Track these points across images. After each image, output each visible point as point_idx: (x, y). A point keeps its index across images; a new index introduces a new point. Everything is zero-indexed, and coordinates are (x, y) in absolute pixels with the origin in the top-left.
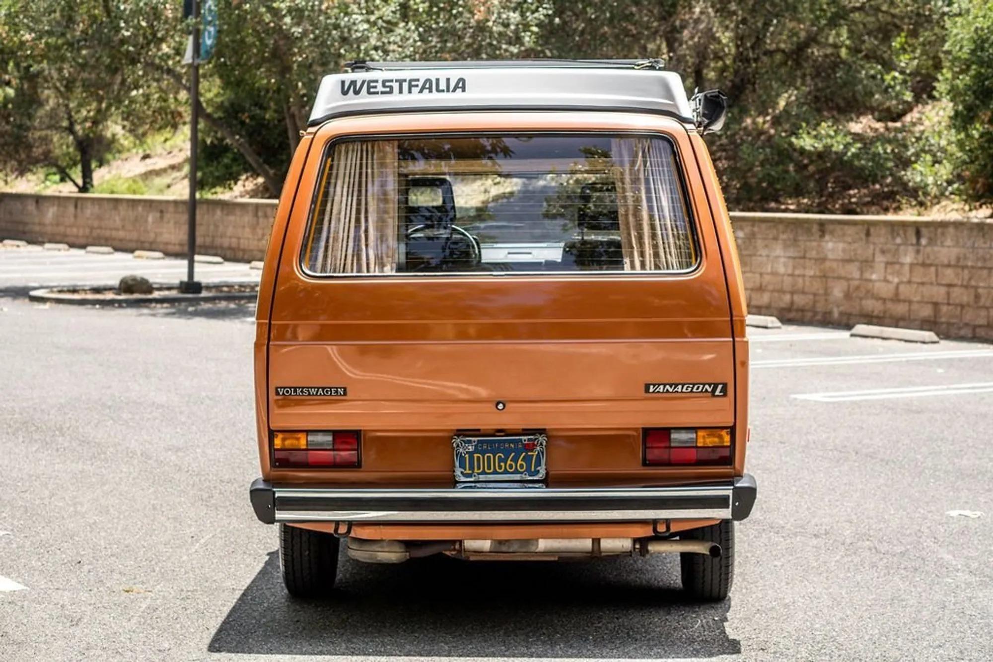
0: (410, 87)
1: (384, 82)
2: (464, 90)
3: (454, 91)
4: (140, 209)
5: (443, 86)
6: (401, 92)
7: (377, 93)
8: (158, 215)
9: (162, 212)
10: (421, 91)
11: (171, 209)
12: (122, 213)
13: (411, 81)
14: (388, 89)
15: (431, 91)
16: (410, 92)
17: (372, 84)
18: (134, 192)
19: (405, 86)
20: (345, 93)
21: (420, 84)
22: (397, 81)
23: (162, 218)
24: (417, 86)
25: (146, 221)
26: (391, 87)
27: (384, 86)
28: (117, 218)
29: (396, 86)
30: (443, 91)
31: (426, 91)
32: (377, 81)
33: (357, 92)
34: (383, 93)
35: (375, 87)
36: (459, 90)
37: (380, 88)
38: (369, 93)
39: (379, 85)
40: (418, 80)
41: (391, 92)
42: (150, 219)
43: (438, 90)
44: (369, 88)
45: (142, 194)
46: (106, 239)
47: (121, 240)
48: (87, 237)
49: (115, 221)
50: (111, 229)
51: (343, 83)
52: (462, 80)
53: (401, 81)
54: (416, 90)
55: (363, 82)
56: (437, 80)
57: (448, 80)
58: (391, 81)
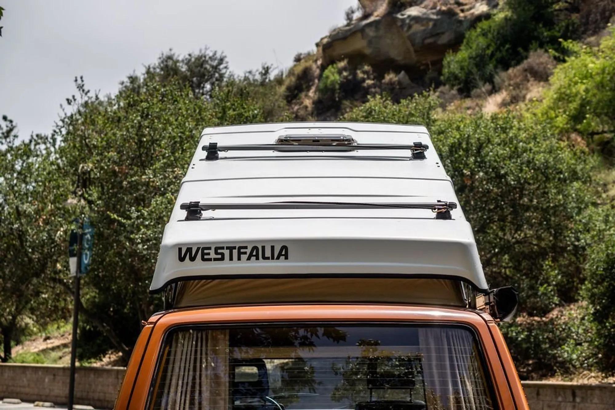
0: (240, 254)
1: (216, 249)
2: (286, 258)
3: (278, 258)
4: (40, 373)
5: (268, 254)
6: (231, 259)
7: (210, 260)
8: (52, 377)
9: (54, 375)
10: (249, 259)
11: (61, 373)
12: (29, 376)
13: (240, 248)
14: (220, 256)
15: (257, 259)
16: (239, 259)
17: (206, 251)
18: (37, 362)
19: (235, 252)
20: (182, 259)
21: (248, 251)
22: (227, 248)
23: (54, 379)
24: (245, 253)
25: (44, 381)
26: (223, 254)
27: (216, 253)
28: (25, 379)
29: (227, 252)
30: (268, 258)
31: (253, 258)
32: (210, 248)
33: (192, 259)
34: (215, 259)
35: (209, 254)
36: (282, 258)
37: (213, 255)
38: (203, 259)
39: (212, 252)
40: (246, 248)
41: (222, 259)
42: (47, 380)
43: (264, 258)
44: (203, 254)
45: (43, 363)
46: (17, 393)
47: (27, 394)
48: (4, 392)
49: (23, 381)
50: (20, 387)
51: (180, 250)
52: (284, 248)
53: (231, 249)
54: (244, 257)
55: (198, 249)
56: (263, 248)
57: (273, 248)
58: (223, 248)
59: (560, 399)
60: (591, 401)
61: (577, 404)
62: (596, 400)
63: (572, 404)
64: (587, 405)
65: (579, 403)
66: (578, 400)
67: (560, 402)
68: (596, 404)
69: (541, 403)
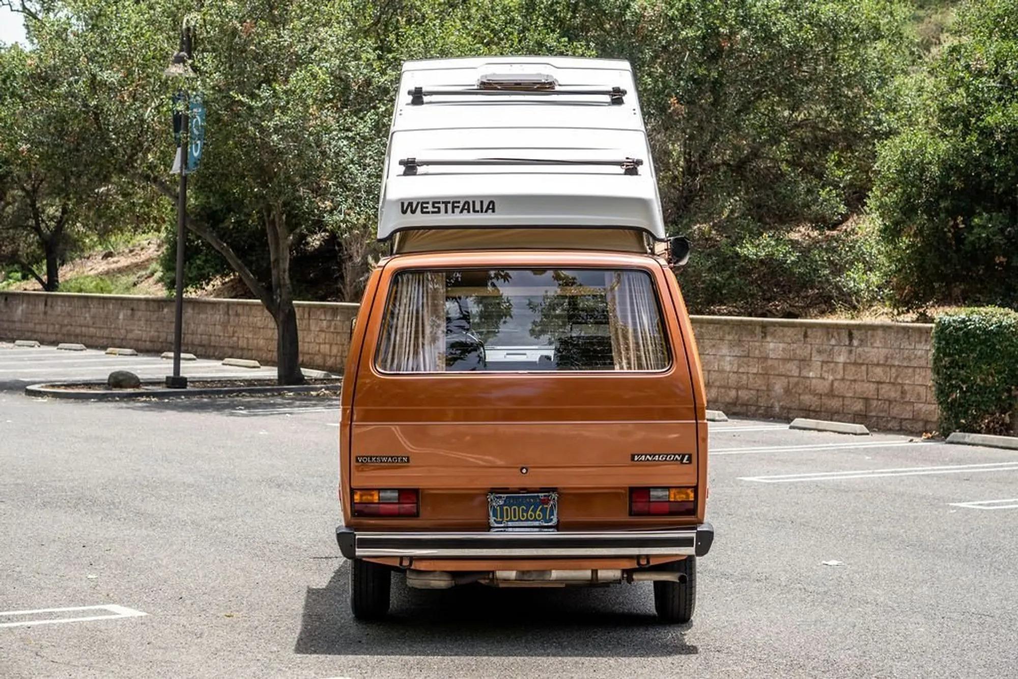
0: (453, 207)
1: (434, 203)
2: (493, 211)
3: (486, 211)
4: (111, 306)
5: (478, 208)
6: (446, 212)
7: (428, 212)
8: (129, 312)
9: (132, 309)
10: (461, 212)
11: (143, 306)
12: (93, 310)
13: (453, 203)
14: (436, 210)
15: (469, 212)
16: (453, 212)
17: (425, 205)
18: (102, 290)
19: (450, 206)
20: (404, 212)
21: (461, 205)
22: (443, 202)
23: (133, 315)
24: (458, 207)
25: (117, 318)
26: (439, 208)
27: (434, 207)
28: (87, 315)
29: (442, 206)
30: (478, 212)
31: (465, 212)
32: (428, 203)
33: (413, 212)
34: (433, 212)
35: (427, 207)
36: (490, 211)
37: (430, 209)
38: (422, 212)
39: (430, 206)
40: (459, 202)
41: (439, 212)
42: (121, 317)
43: (474, 211)
44: (422, 208)
45: (110, 292)
46: (77, 336)
47: (92, 337)
48: (57, 334)
49: (85, 318)
50: (81, 326)
51: (403, 204)
52: (492, 202)
53: (446, 203)
54: (457, 210)
55: (418, 204)
56: (474, 202)
57: (482, 202)
58: (439, 203)
59: (833, 342)
60: (872, 344)
61: (853, 348)
62: (878, 344)
63: (848, 348)
64: (866, 349)
65: (857, 347)
66: (855, 343)
67: (833, 346)
68: (878, 348)
69: (809, 347)
